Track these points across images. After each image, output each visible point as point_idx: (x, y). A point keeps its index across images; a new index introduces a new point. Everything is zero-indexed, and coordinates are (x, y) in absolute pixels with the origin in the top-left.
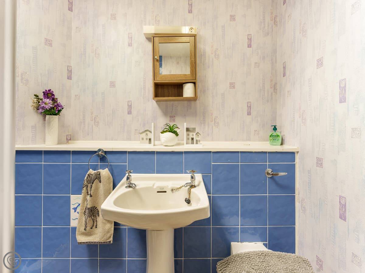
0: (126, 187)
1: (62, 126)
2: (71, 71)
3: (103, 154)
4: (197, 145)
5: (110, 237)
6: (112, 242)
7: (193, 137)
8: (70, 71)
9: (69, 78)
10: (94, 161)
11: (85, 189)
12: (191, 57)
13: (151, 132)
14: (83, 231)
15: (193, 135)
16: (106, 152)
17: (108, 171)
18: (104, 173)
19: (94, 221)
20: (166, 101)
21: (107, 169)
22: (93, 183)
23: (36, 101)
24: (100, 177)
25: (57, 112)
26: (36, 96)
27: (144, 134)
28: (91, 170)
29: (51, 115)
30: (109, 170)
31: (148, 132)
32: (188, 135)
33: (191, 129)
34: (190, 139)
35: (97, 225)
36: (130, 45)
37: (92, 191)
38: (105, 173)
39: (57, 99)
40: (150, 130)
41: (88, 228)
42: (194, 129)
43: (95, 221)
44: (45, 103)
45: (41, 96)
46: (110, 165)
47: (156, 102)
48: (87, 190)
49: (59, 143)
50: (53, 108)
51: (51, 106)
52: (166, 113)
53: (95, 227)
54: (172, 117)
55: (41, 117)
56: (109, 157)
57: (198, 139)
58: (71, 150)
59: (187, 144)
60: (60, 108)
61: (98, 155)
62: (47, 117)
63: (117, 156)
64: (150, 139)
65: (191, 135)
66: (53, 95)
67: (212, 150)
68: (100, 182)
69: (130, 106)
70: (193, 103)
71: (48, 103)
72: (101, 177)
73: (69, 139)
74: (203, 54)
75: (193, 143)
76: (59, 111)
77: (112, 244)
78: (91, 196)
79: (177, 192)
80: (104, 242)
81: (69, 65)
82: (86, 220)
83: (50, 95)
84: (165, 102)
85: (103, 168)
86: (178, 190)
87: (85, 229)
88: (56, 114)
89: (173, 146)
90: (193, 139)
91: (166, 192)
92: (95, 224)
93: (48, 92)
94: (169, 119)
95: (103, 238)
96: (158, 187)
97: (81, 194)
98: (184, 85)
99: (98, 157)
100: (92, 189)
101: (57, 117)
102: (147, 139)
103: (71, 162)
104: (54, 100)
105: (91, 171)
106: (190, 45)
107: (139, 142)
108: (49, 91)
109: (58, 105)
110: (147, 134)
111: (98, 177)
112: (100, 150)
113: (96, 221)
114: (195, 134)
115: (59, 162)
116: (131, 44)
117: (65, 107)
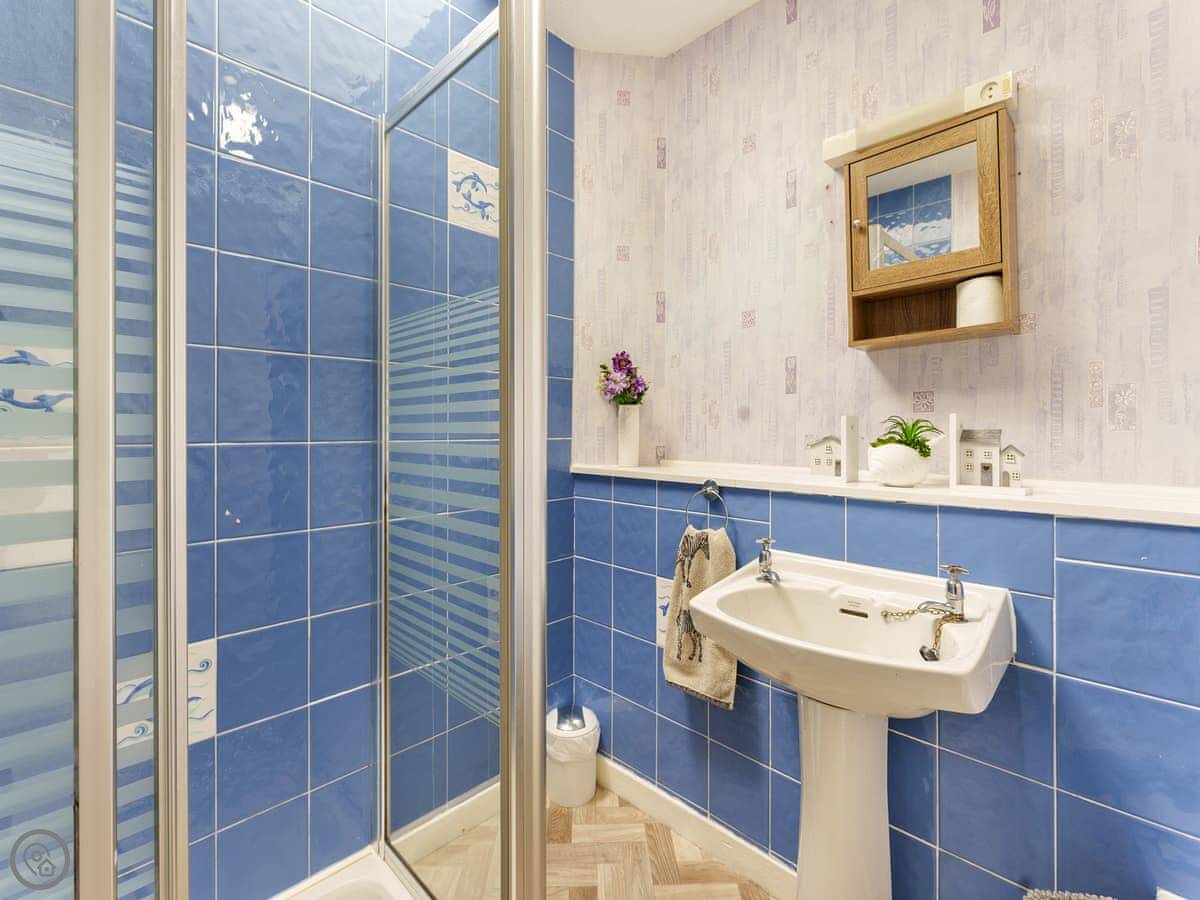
0: (759, 579)
1: (647, 427)
2: (664, 303)
3: (716, 493)
4: (1006, 489)
5: (727, 694)
6: (731, 707)
7: (987, 461)
8: (661, 304)
9: (661, 319)
10: (696, 507)
11: (678, 566)
12: (985, 188)
13: (838, 441)
14: (675, 658)
15: (988, 455)
16: (722, 490)
17: (725, 534)
18: (715, 538)
19: (695, 645)
20: (901, 345)
21: (723, 529)
22: (692, 556)
23: (603, 378)
24: (708, 545)
25: (636, 397)
26: (604, 367)
27: (822, 448)
28: (690, 527)
29: (625, 403)
30: (729, 534)
31: (833, 444)
32: (970, 454)
33: (980, 435)
34: (978, 469)
35: (700, 656)
36: (791, 203)
37: (690, 574)
38: (718, 537)
39: (635, 369)
40: (837, 435)
41: (683, 656)
42: (996, 435)
43: (698, 644)
44: (615, 381)
45: (611, 368)
46: (731, 522)
47: (869, 351)
48: (683, 570)
49: (642, 463)
50: (629, 389)
51: (625, 386)
52: (898, 384)
53: (696, 658)
54: (923, 396)
55: (610, 408)
56: (728, 502)
57: (1010, 468)
58: (657, 479)
59: (961, 482)
60: (641, 389)
61: (708, 496)
62: (621, 407)
63: (747, 501)
64: (838, 463)
65: (980, 455)
66: (629, 362)
67: (1058, 512)
68: (708, 558)
69: (792, 372)
70: (1004, 341)
71: (620, 380)
72: (710, 547)
73: (662, 456)
74: (1049, 157)
75: (988, 482)
76: (640, 395)
77: (733, 711)
78: (689, 585)
79: (899, 624)
80: (716, 701)
81: (660, 290)
82: (680, 636)
83: (623, 363)
84: (897, 350)
85: (715, 525)
86: (903, 618)
87: (679, 657)
88: (634, 403)
89: (911, 487)
90: (986, 468)
91: (866, 616)
92: (698, 652)
93: (621, 358)
94: (910, 401)
95: (712, 689)
96: (842, 598)
97: (672, 579)
98: (958, 286)
99: (705, 500)
100: (691, 569)
101: (636, 407)
102: (829, 462)
103: (657, 504)
104: (630, 372)
105: (691, 530)
106: (980, 148)
107: (808, 470)
108: (622, 354)
109: (638, 382)
110: (830, 448)
111: (703, 545)
112: (709, 483)
113: (700, 645)
114: (995, 451)
115: (635, 502)
116: (794, 199)
117: (651, 387)
